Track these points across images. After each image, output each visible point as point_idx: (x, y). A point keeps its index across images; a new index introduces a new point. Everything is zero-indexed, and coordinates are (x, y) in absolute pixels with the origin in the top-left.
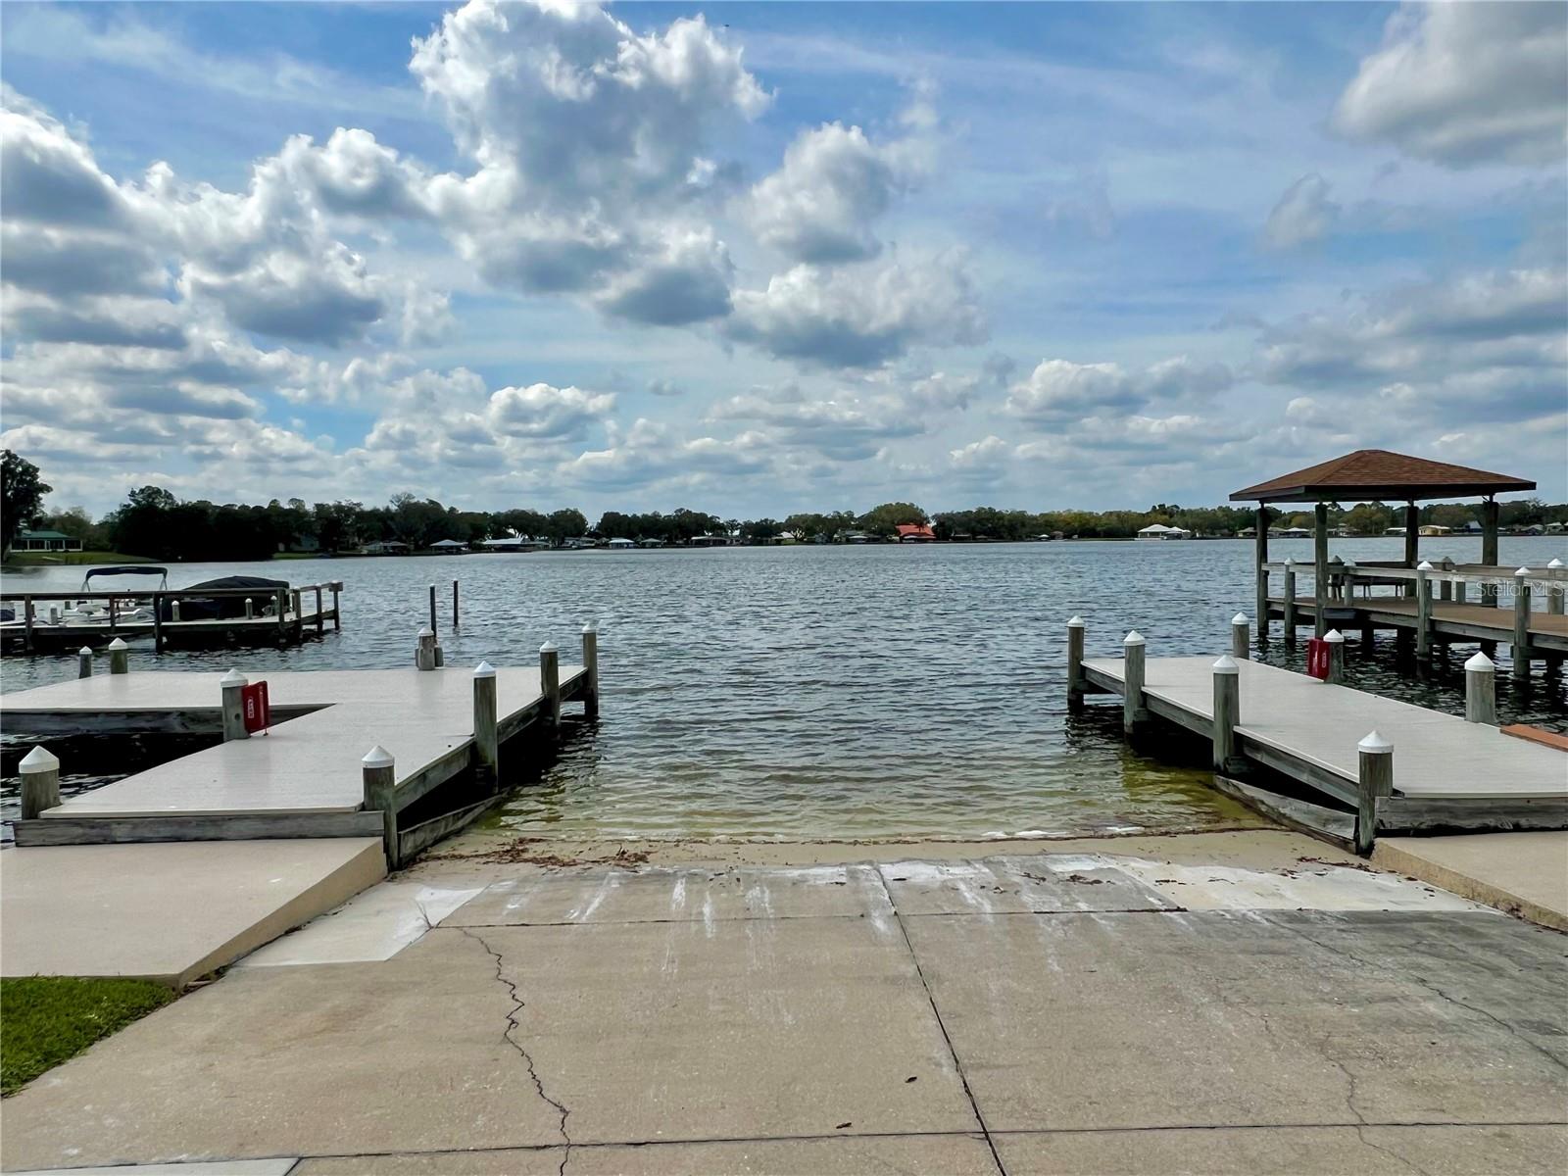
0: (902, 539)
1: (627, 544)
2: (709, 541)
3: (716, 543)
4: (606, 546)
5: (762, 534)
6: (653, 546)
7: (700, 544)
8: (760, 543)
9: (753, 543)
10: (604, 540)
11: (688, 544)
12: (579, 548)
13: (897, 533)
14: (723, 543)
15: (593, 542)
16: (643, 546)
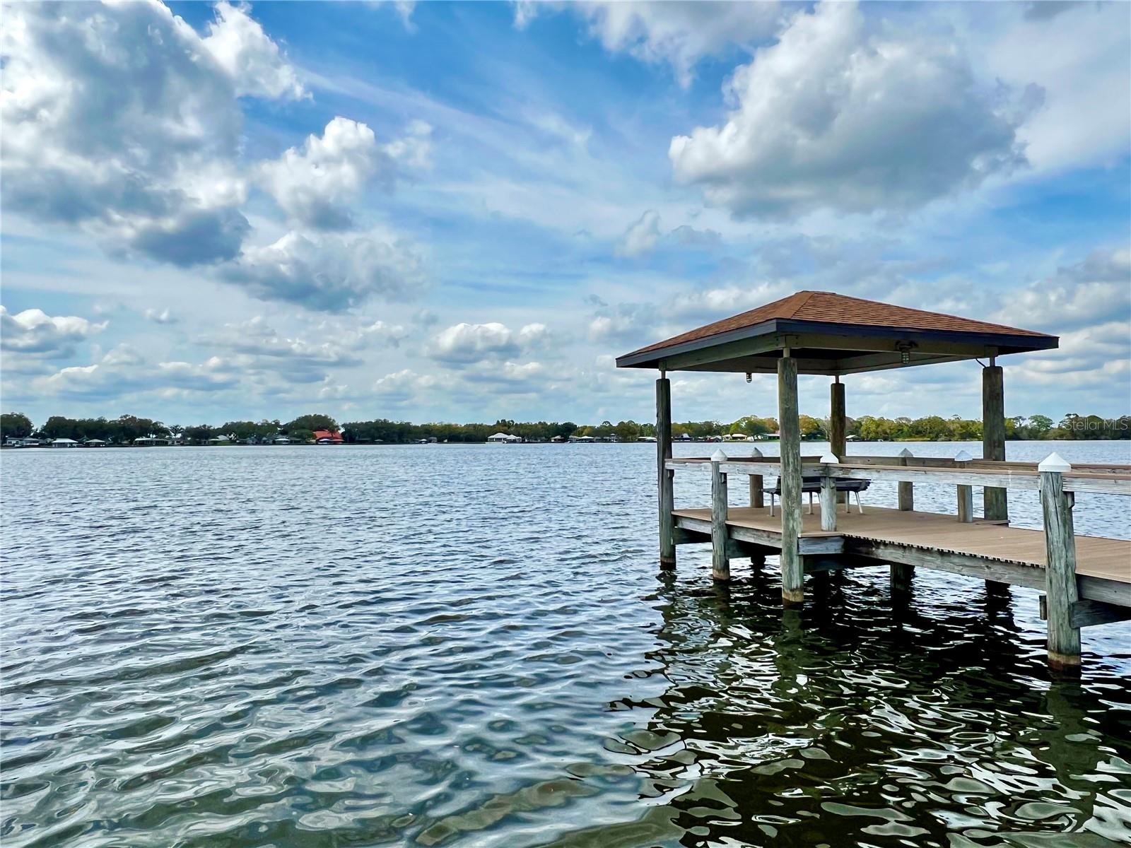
0: (318, 441)
1: (71, 444)
2: (152, 441)
3: (158, 444)
4: (50, 445)
5: (200, 437)
6: (97, 445)
7: (142, 444)
8: (199, 444)
9: (191, 444)
10: (49, 440)
11: (131, 444)
12: (22, 447)
13: (314, 437)
14: (165, 444)
15: (37, 442)
16: (88, 445)
